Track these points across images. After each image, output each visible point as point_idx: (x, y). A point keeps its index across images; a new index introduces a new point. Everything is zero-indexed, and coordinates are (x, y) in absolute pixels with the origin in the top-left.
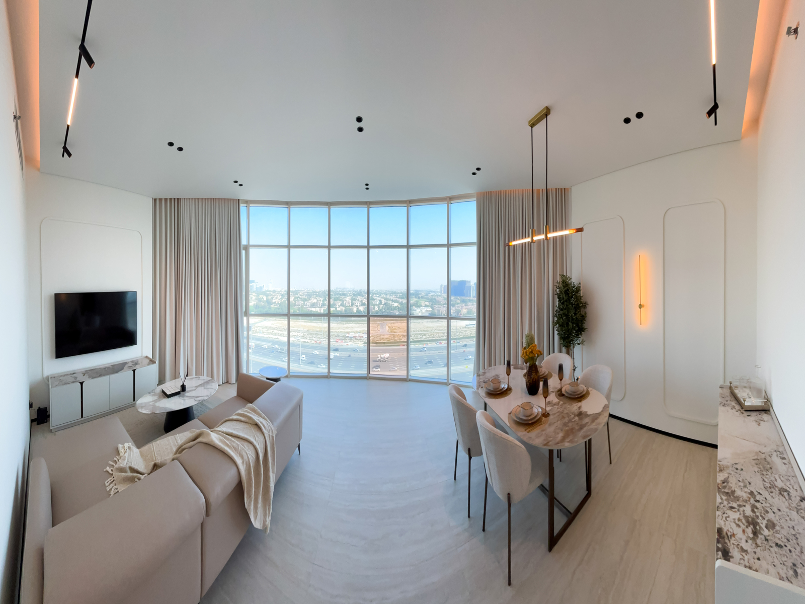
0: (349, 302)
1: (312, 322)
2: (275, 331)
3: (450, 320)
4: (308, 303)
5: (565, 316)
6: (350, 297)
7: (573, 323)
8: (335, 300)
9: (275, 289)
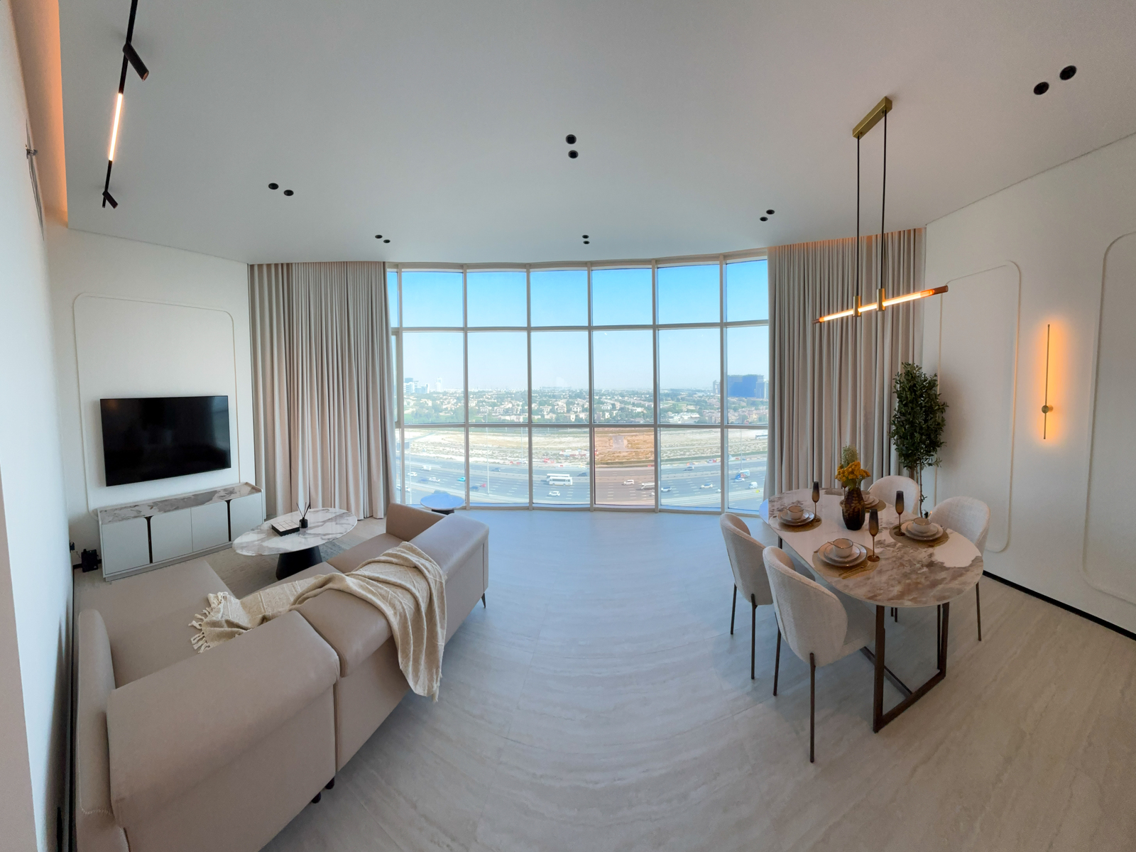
0: (562, 407)
1: (506, 436)
2: (448, 449)
3: (725, 430)
4: (500, 409)
5: (909, 424)
6: (565, 401)
7: (921, 434)
8: (541, 404)
9: (446, 390)
